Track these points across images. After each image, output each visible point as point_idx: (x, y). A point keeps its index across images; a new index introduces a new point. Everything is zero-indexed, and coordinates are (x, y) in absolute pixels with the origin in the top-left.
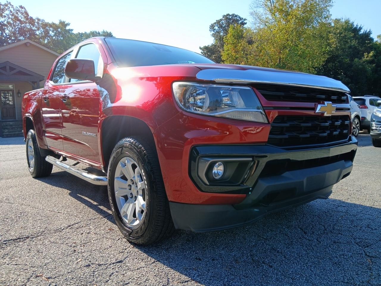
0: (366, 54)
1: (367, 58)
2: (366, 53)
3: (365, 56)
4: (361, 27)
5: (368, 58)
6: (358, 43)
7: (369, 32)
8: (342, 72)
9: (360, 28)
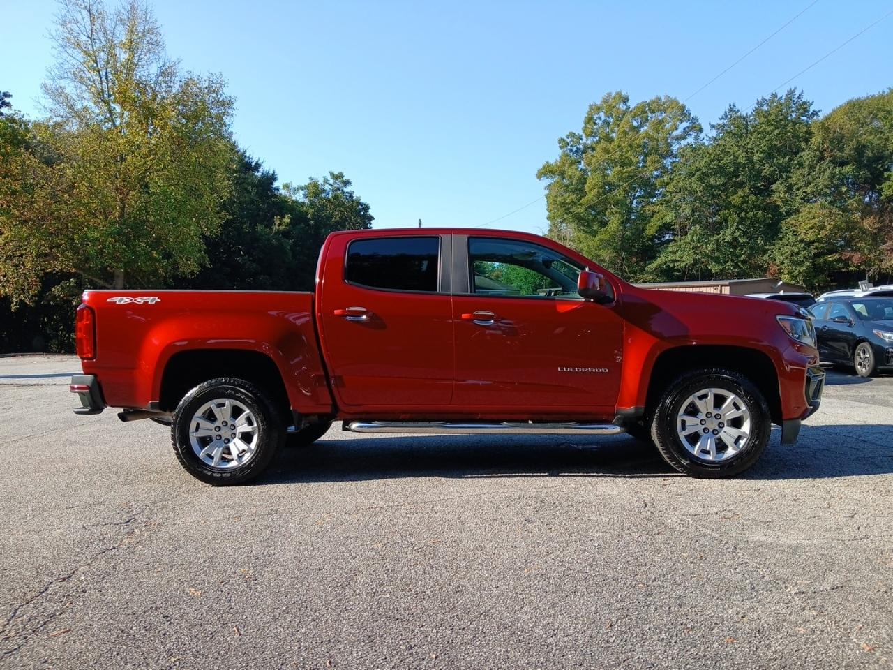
0: (277, 219)
1: (279, 225)
2: (279, 217)
3: (277, 223)
4: (260, 162)
5: (282, 228)
6: (257, 193)
7: (273, 174)
8: (240, 250)
9: (258, 166)
